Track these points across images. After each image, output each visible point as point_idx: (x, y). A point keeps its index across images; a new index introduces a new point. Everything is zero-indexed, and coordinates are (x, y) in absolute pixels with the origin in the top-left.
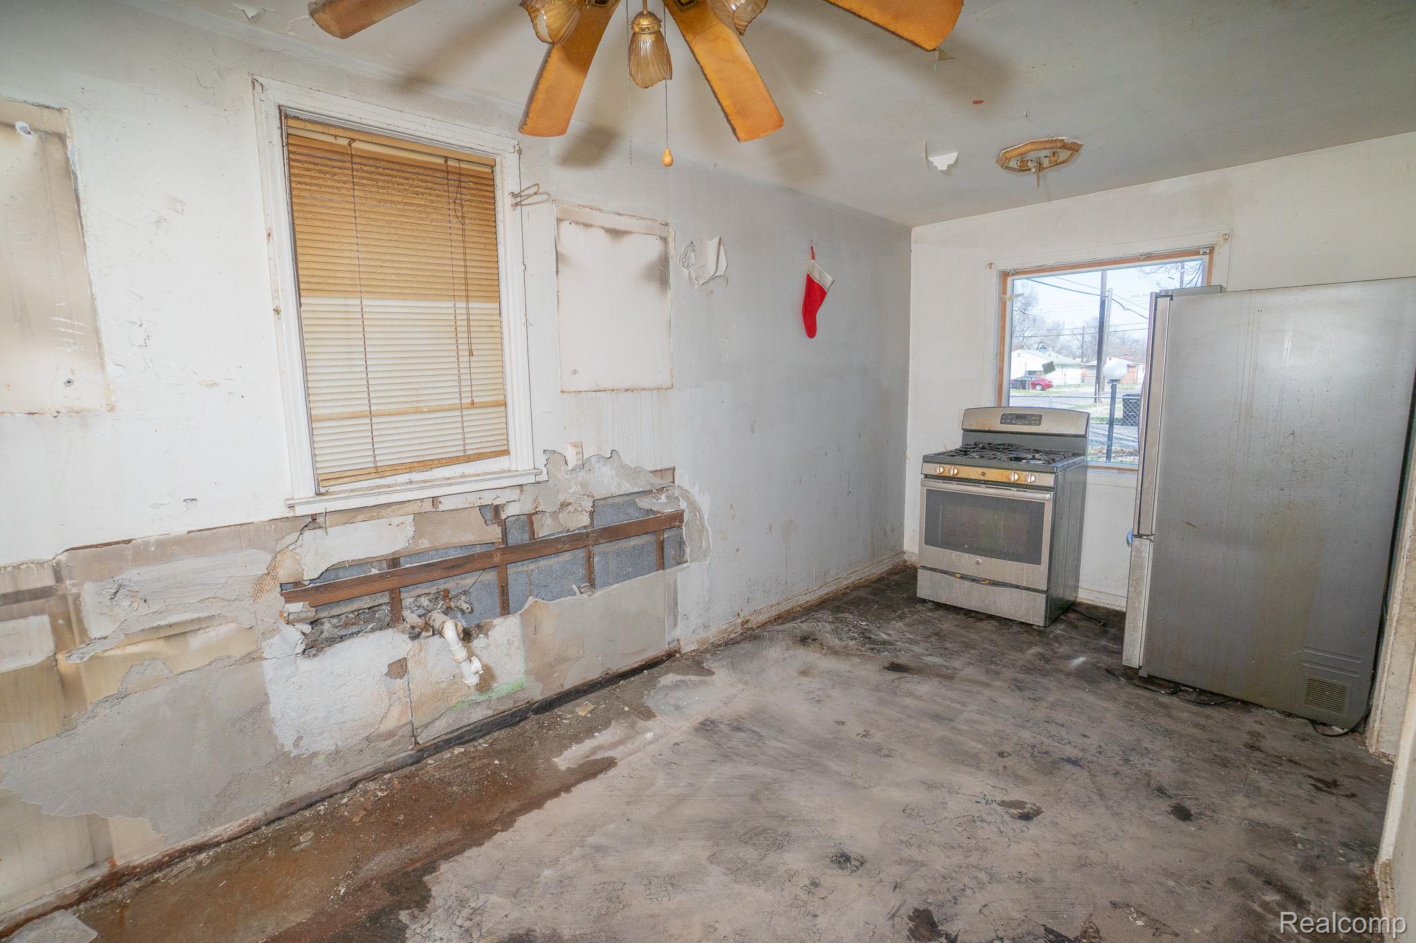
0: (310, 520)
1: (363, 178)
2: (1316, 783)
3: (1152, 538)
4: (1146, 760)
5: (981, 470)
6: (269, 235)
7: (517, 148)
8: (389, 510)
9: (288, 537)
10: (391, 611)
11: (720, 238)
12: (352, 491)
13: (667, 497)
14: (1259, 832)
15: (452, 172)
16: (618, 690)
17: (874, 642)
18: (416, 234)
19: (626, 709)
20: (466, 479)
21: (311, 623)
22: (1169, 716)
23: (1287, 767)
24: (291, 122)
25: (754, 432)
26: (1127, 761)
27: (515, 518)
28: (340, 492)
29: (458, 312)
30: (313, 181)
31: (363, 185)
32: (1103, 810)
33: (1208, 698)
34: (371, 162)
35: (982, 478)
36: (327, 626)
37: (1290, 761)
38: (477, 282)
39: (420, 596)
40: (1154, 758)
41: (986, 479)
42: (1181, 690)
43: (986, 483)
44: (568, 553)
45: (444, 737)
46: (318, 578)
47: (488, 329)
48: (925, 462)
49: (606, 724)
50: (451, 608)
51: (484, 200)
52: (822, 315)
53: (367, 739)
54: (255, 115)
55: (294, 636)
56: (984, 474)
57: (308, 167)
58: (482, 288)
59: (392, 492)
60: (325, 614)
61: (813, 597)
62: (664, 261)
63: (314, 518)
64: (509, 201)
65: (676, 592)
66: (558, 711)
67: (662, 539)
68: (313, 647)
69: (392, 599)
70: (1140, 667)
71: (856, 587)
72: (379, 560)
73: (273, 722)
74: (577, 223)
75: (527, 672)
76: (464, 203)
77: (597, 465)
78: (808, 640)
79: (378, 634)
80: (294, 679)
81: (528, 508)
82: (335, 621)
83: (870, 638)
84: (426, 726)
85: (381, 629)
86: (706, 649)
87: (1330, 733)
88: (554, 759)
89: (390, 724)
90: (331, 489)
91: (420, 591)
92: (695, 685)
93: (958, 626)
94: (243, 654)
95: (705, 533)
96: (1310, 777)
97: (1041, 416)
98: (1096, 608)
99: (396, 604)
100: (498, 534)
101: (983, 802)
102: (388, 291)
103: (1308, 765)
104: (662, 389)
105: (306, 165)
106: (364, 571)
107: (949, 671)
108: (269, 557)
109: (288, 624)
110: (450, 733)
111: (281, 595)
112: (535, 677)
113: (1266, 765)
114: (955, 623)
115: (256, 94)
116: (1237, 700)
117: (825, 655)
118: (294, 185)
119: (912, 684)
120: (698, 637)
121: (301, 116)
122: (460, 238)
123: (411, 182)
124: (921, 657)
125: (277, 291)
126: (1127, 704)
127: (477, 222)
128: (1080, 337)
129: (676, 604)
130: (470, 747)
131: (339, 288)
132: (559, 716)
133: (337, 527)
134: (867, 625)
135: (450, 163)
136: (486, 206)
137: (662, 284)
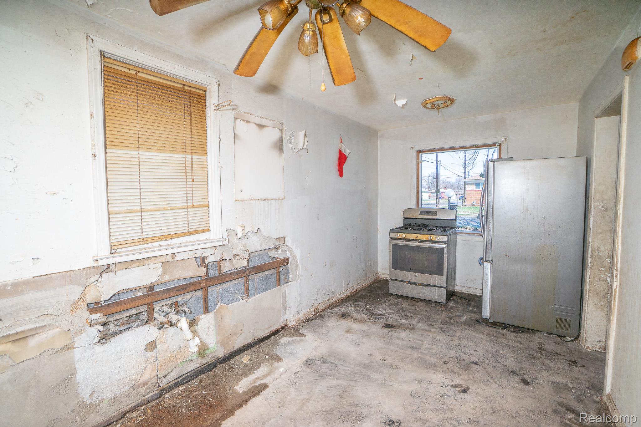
0: (106, 267)
1: (142, 91)
2: (569, 362)
3: (491, 262)
4: (504, 359)
5: (416, 235)
6: (92, 116)
7: (218, 83)
8: (149, 261)
9: (93, 277)
10: (148, 315)
11: (305, 131)
12: (130, 251)
13: (282, 251)
14: (556, 386)
15: (186, 92)
16: (260, 348)
17: (376, 315)
18: (168, 120)
19: (267, 357)
20: (189, 244)
21: (104, 325)
22: (506, 338)
23: (556, 357)
24: (106, 60)
25: (318, 220)
26: (496, 360)
27: (212, 263)
28: (123, 252)
29: (187, 160)
30: (116, 90)
31: (142, 94)
32: (494, 384)
33: (518, 329)
34: (147, 84)
35: (416, 238)
36: (112, 326)
37: (557, 354)
38: (197, 146)
39: (163, 306)
40: (507, 358)
41: (418, 239)
42: (507, 327)
43: (418, 240)
44: (236, 280)
45: (174, 382)
46: (109, 300)
47: (201, 169)
48: (390, 232)
49: (258, 366)
50: (179, 311)
51: (201, 106)
52: (345, 167)
53: (132, 387)
54: (87, 54)
55: (94, 332)
56: (417, 237)
57: (114, 83)
58: (199, 149)
59: (152, 251)
60: (112, 319)
61: (343, 296)
62: (281, 140)
63: (108, 266)
64: (213, 108)
65: (286, 297)
66: (232, 361)
67: (279, 271)
68: (104, 338)
69: (149, 308)
70: (489, 318)
71: (360, 290)
72: (142, 288)
73: (78, 385)
74: (244, 120)
75: (217, 342)
76: (191, 107)
77: (251, 236)
78: (346, 316)
79: (141, 328)
80: (92, 358)
81: (218, 258)
82: (116, 322)
83: (373, 313)
84: (165, 377)
85: (142, 325)
86: (299, 324)
87: (566, 340)
88: (235, 387)
89: (146, 377)
90: (118, 251)
91: (163, 303)
92: (298, 342)
93: (409, 305)
94: (62, 346)
95: (298, 268)
96: (567, 360)
97: (437, 211)
98: (463, 293)
99: (151, 311)
100: (204, 272)
101: (444, 386)
102: (153, 147)
103: (563, 355)
104: (280, 199)
105: (113, 82)
106: (134, 294)
107: (412, 326)
108: (81, 289)
109: (90, 326)
110: (177, 379)
111: (88, 310)
112: (221, 344)
113: (549, 356)
114: (408, 304)
115: (88, 43)
116: (529, 329)
117: (355, 322)
118: (106, 91)
119: (396, 333)
120: (295, 318)
121: (111, 58)
122: (189, 124)
123: (166, 95)
124: (398, 320)
125: (94, 145)
126: (489, 335)
127: (198, 117)
128: (427, 180)
129: (286, 302)
130: (188, 386)
131: (127, 145)
132: (233, 364)
133: (121, 271)
134: (370, 307)
135: (186, 87)
136: (202, 109)
137: (280, 151)
